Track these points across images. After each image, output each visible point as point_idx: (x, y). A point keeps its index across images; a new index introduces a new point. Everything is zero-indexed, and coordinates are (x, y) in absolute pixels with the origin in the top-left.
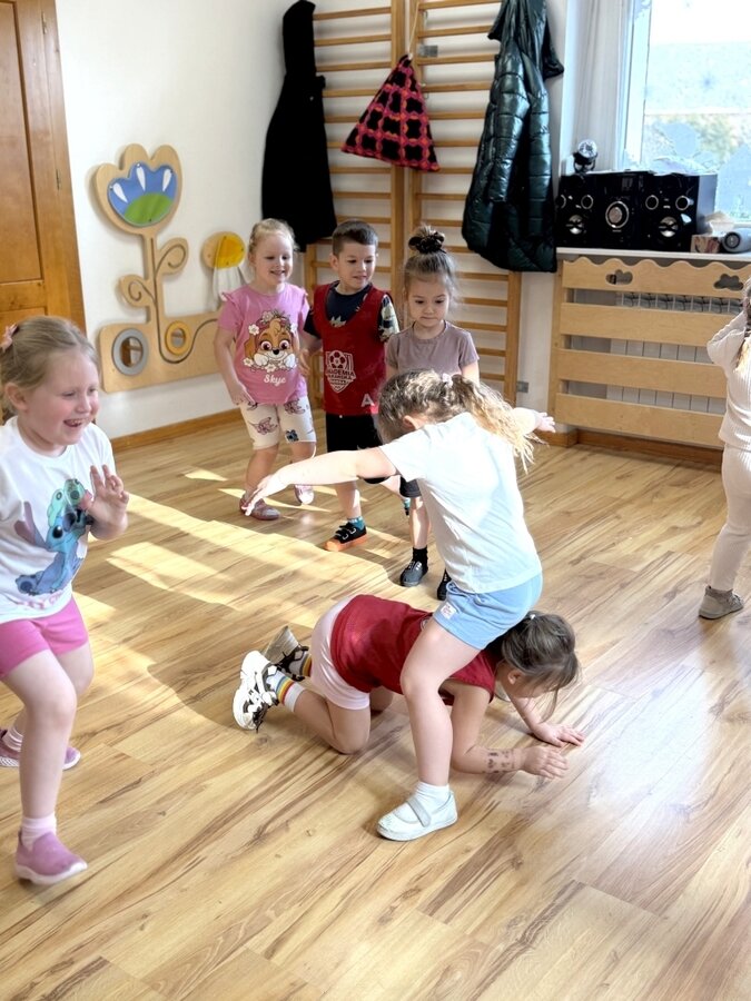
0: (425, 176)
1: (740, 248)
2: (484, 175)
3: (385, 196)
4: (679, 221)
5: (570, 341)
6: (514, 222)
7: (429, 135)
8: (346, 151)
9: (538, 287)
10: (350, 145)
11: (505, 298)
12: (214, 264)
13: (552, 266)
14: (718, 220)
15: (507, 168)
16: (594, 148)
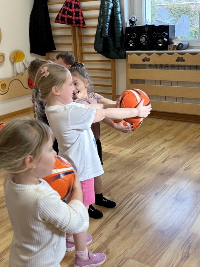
0: (82, 29)
1: (183, 48)
2: (100, 28)
3: (70, 36)
4: (164, 41)
5: (132, 81)
6: (111, 42)
7: (82, 16)
8: (56, 22)
9: (121, 64)
10: (57, 20)
11: (110, 68)
12: (14, 61)
13: (125, 57)
14: (176, 40)
15: (107, 25)
16: (136, 18)
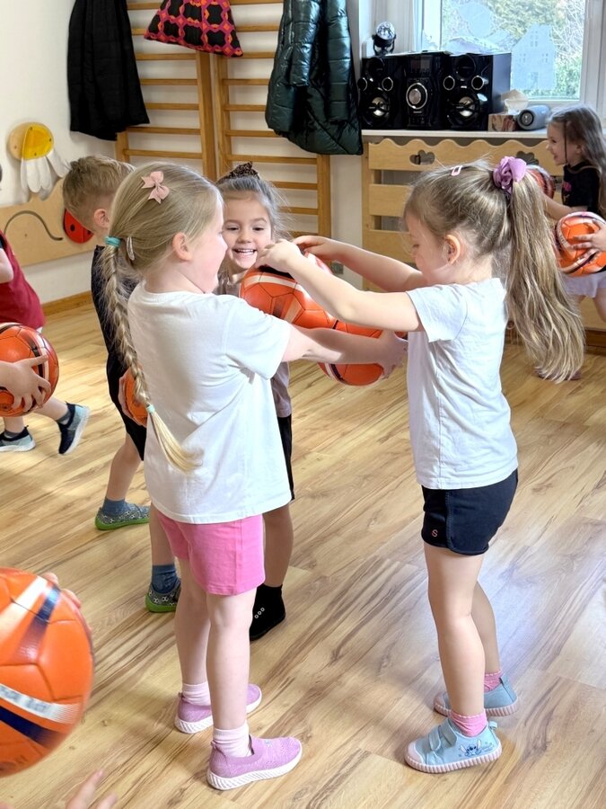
0: (230, 61)
1: (535, 124)
2: (285, 60)
3: (192, 82)
4: (476, 102)
5: (379, 221)
6: (317, 103)
7: (231, 20)
8: (149, 38)
9: (347, 170)
10: (153, 32)
11: (315, 182)
12: (21, 155)
13: (359, 148)
14: (514, 99)
15: (306, 52)
16: (392, 29)
